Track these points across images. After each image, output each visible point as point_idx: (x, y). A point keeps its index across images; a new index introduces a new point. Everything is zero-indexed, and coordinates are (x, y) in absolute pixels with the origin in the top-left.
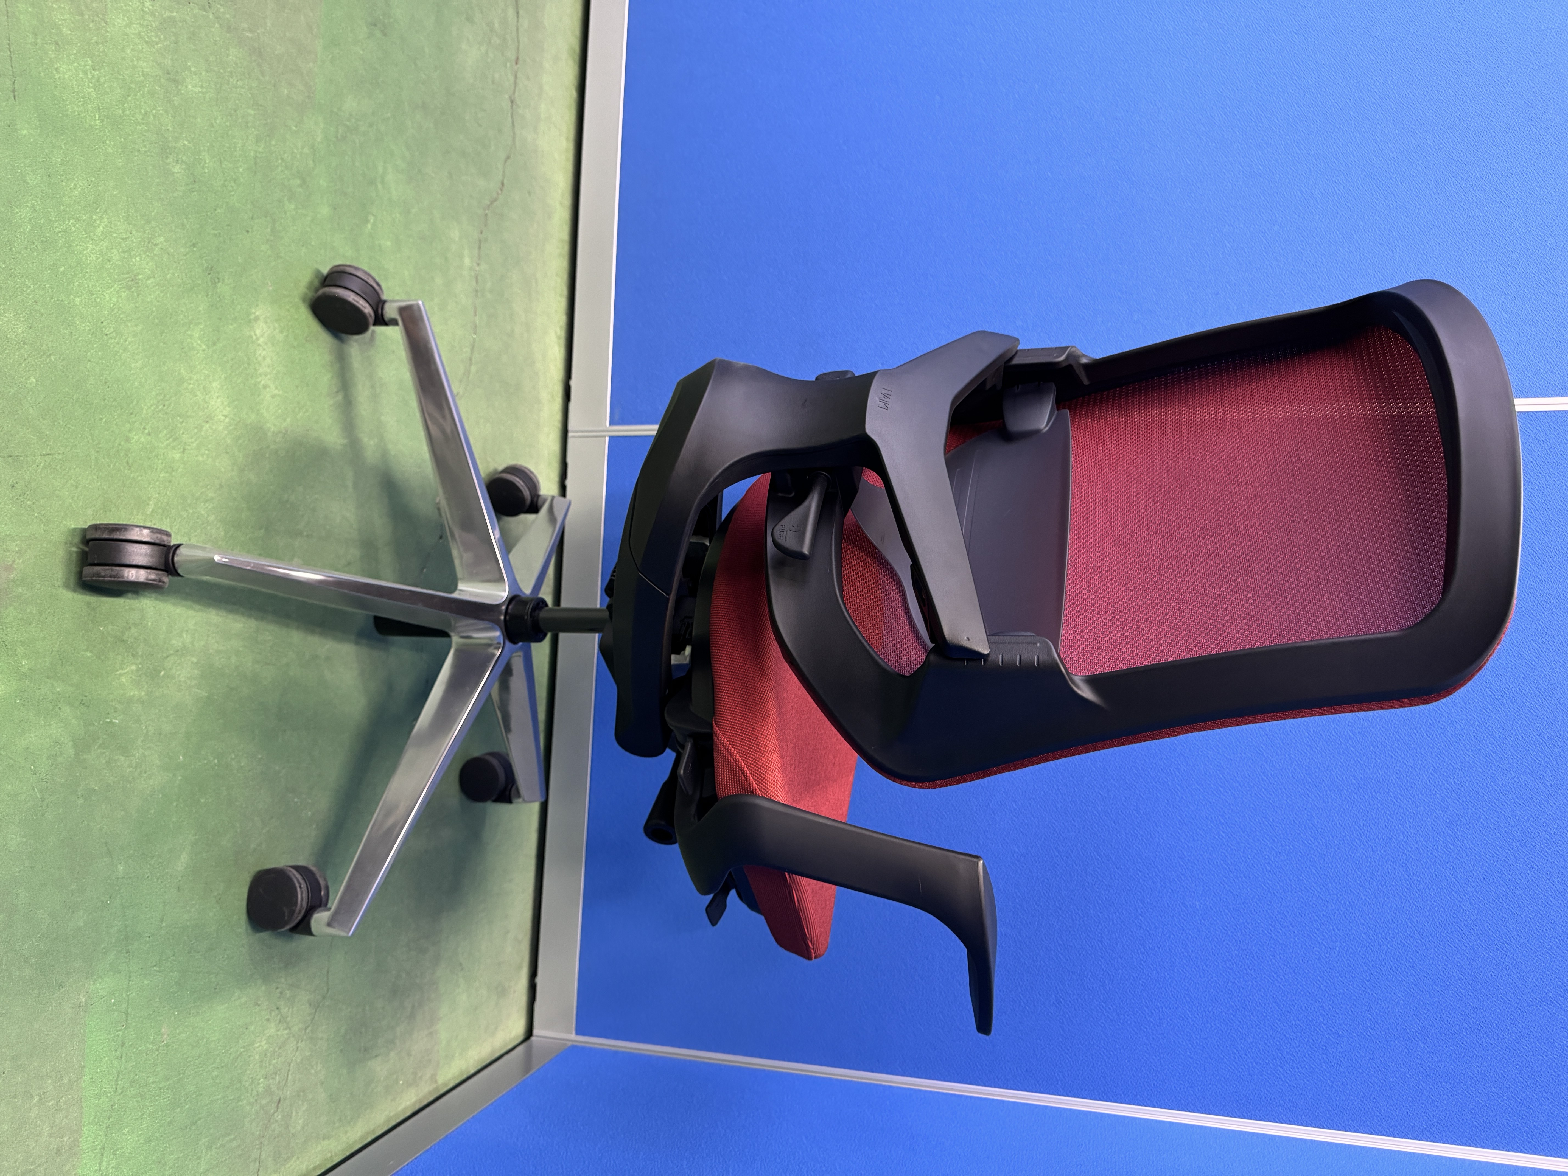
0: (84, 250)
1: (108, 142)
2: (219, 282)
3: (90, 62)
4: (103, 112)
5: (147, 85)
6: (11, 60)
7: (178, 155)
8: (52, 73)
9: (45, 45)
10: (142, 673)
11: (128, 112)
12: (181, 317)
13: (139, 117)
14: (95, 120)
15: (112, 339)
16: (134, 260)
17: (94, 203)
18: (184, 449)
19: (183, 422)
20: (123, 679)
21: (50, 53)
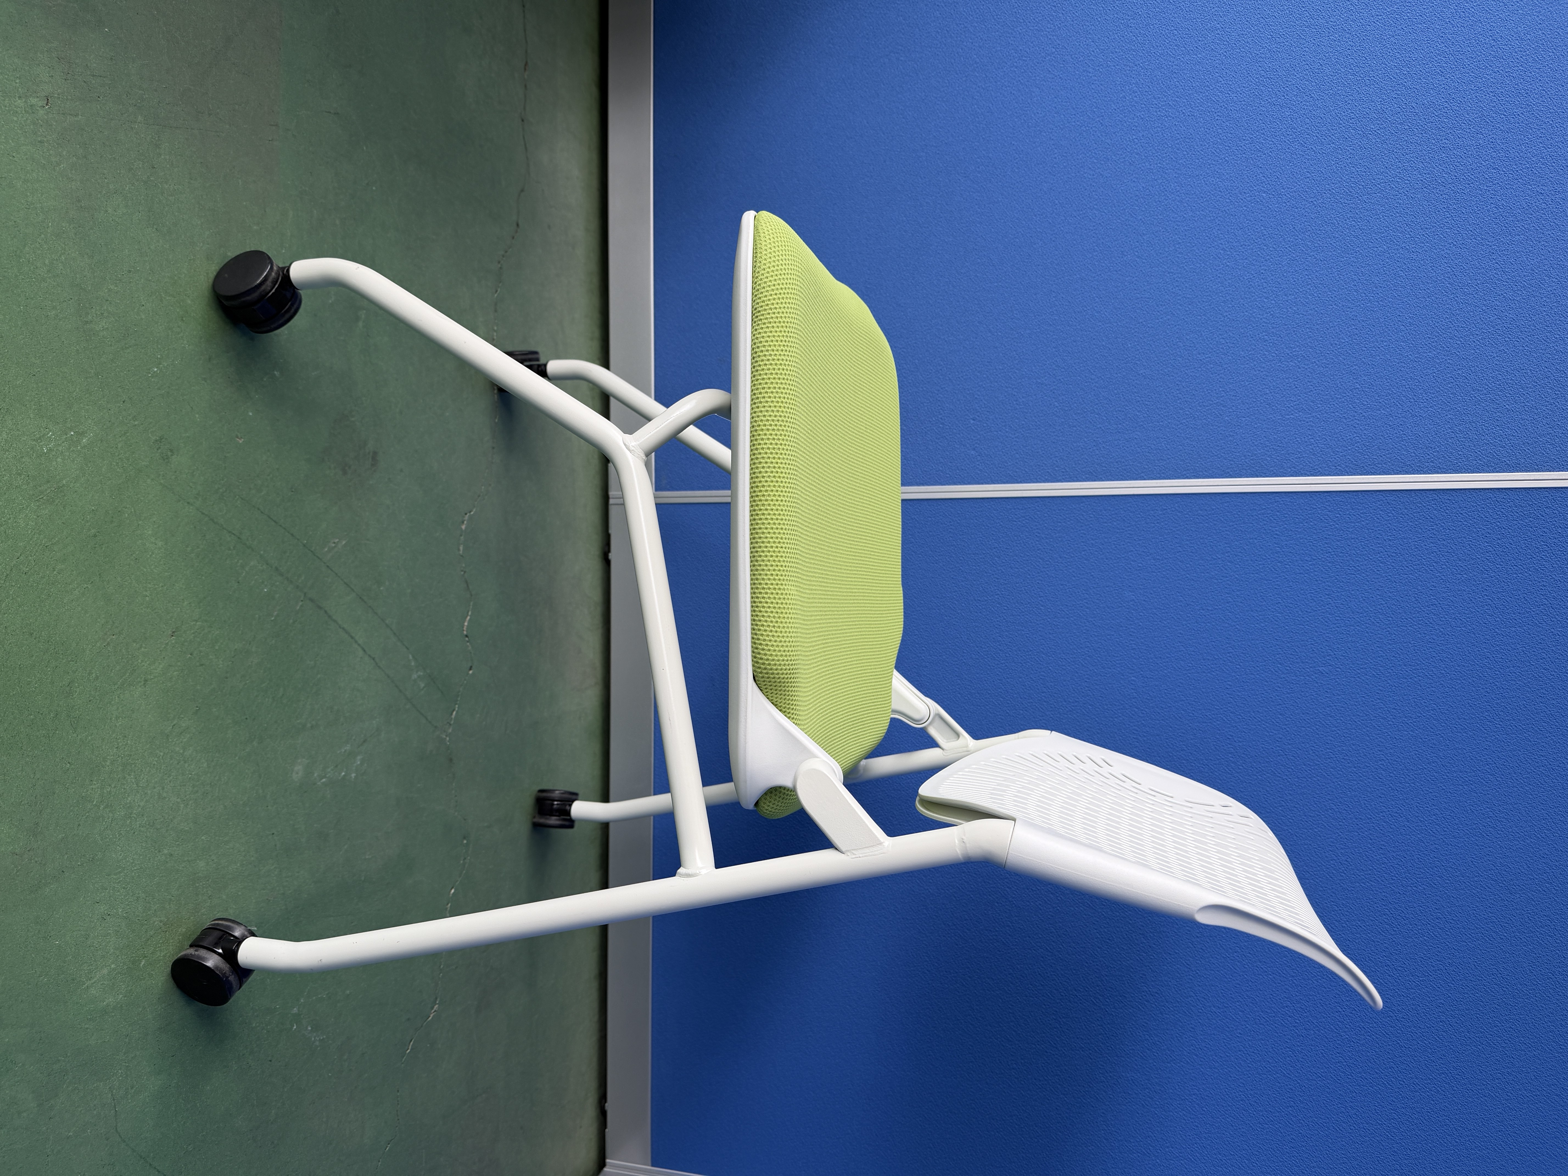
2: (172, 455)
10: (116, 974)
12: (127, 515)
16: (54, 463)
18: (146, 681)
19: (141, 647)
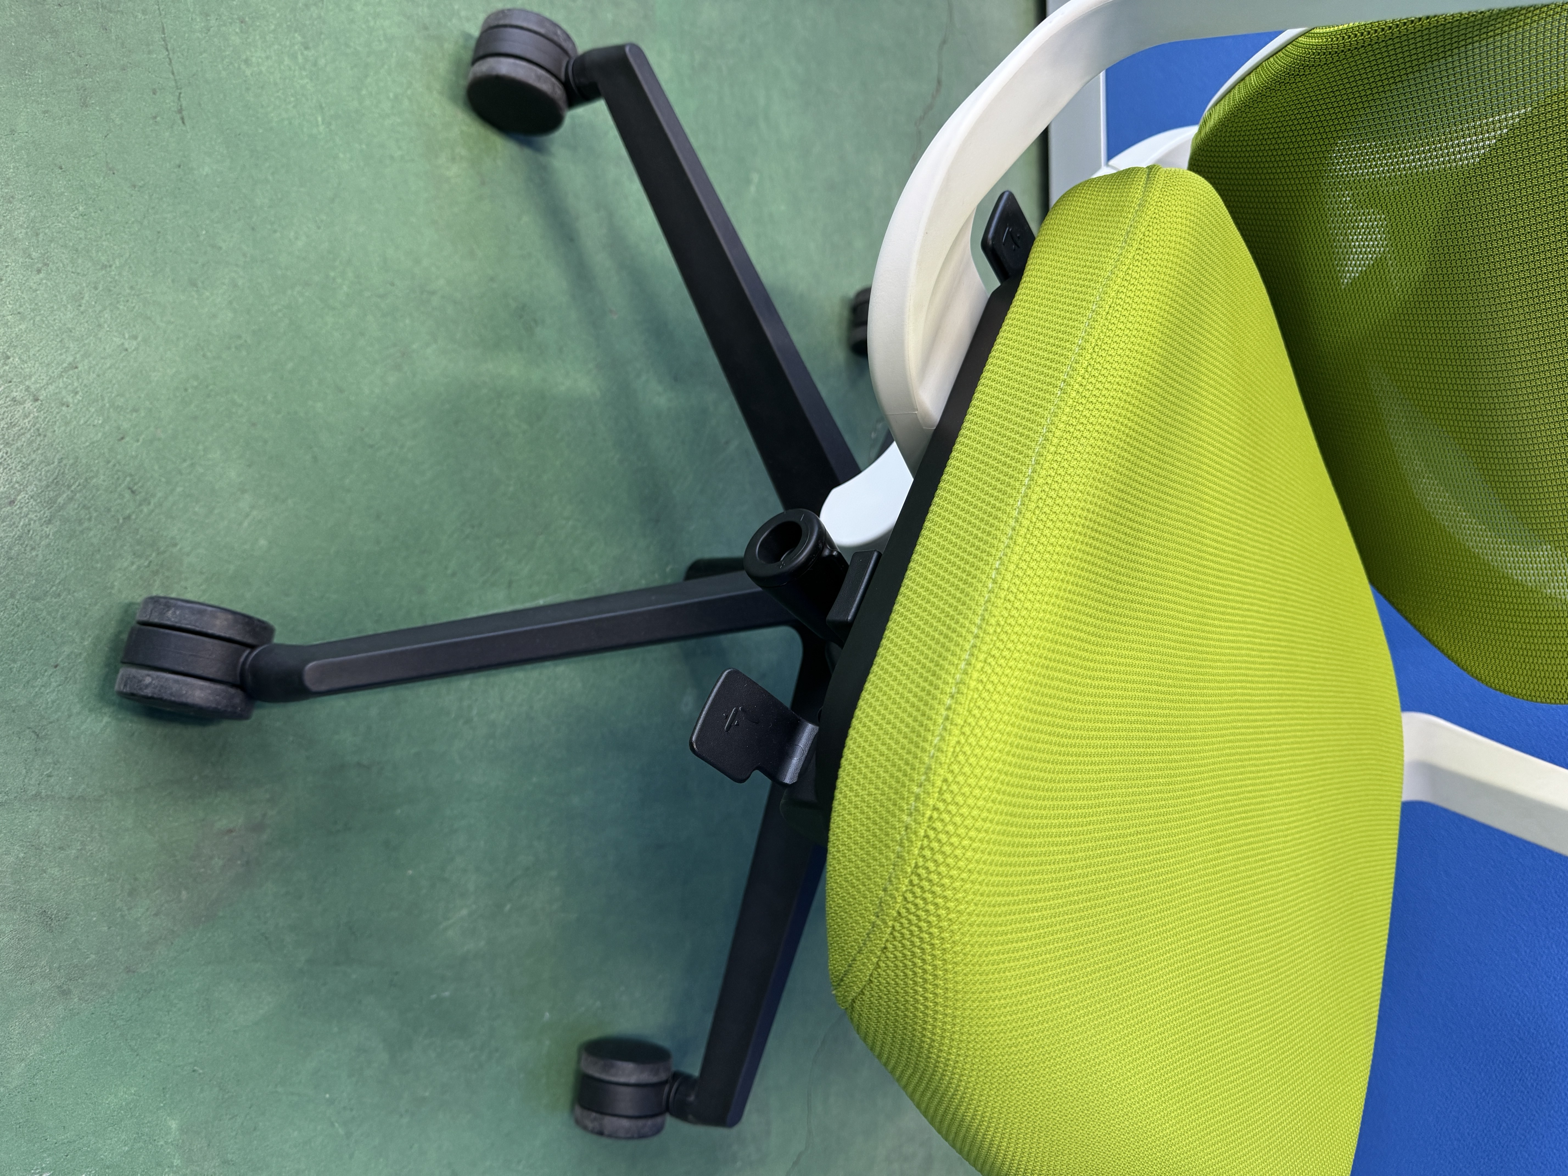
1: (341, 155)
3: (299, 38)
4: (329, 110)
5: (394, 54)
6: (170, 63)
8: (239, 68)
9: (224, 28)
11: (367, 102)
13: (387, 106)
14: (318, 126)
20: (450, 933)
21: (233, 38)
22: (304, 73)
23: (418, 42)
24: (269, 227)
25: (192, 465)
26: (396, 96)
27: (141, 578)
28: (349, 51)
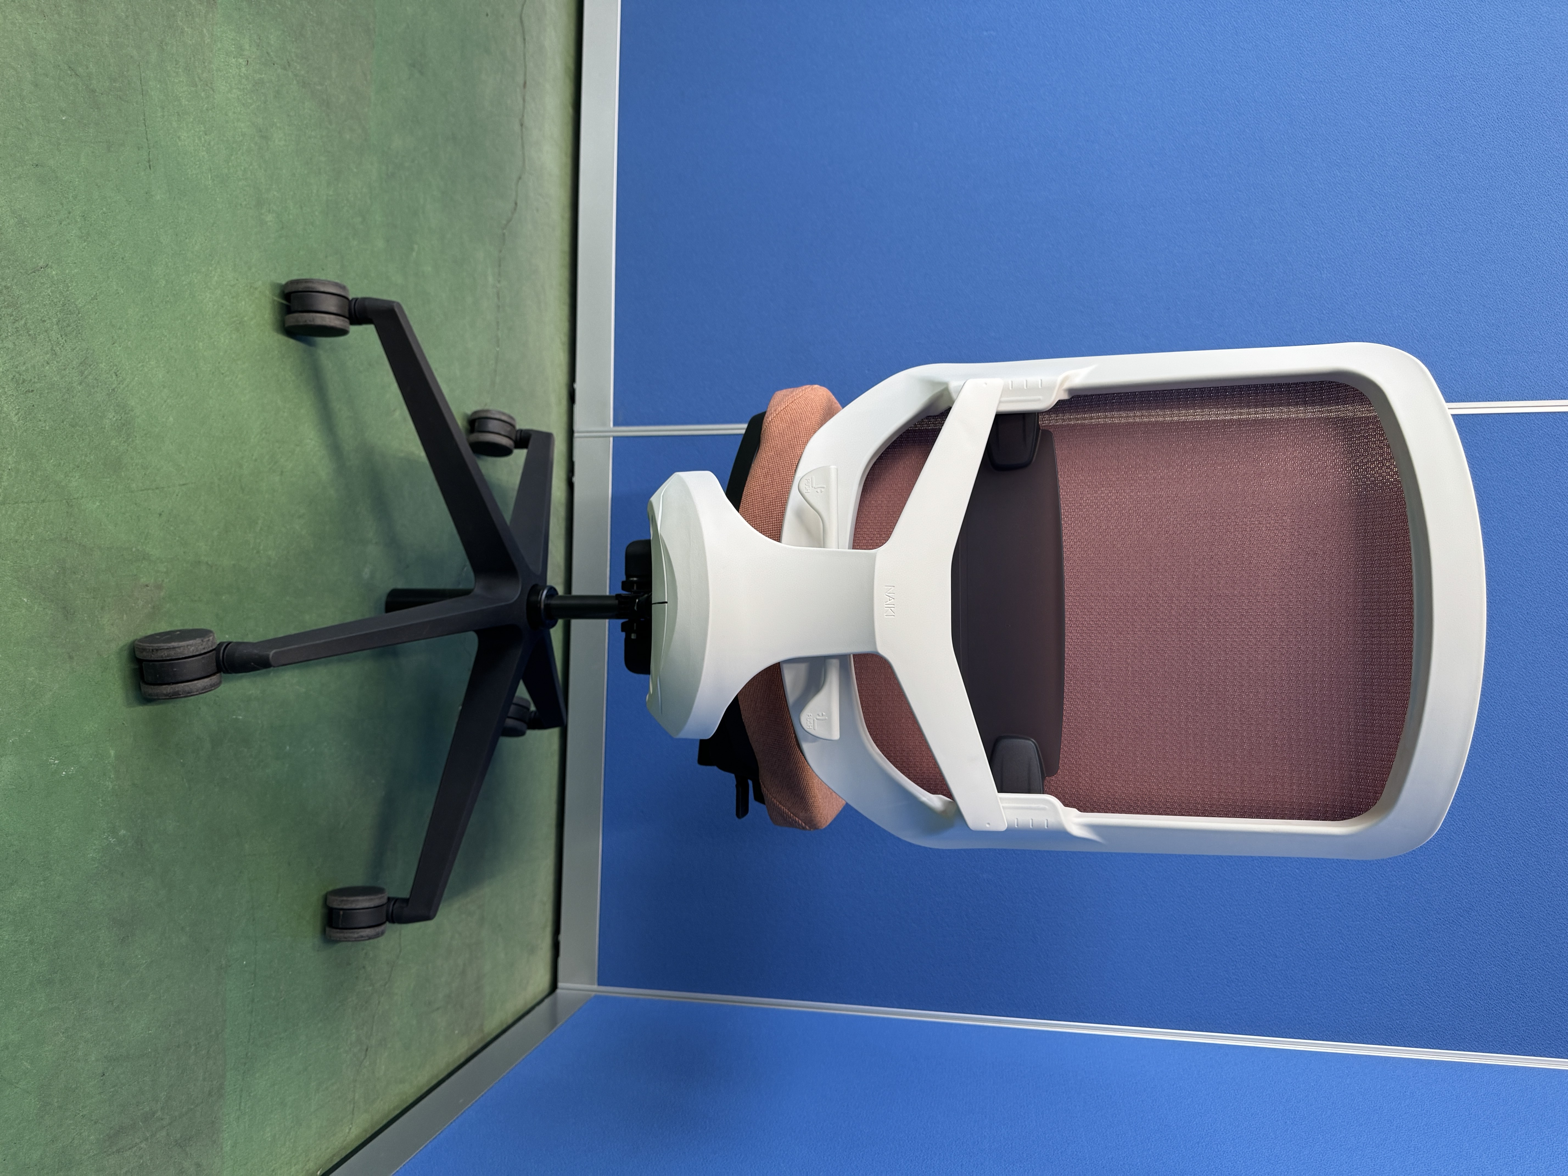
0: (204, 299)
1: (218, 199)
3: (203, 129)
4: (214, 172)
5: (245, 144)
6: (146, 134)
7: (270, 205)
8: (176, 141)
9: (170, 117)
11: (231, 171)
13: (240, 173)
14: (208, 180)
15: (226, 376)
17: (210, 255)
21: (174, 123)
22: (204, 149)
23: (257, 138)
24: (184, 235)
25: (142, 366)
26: (245, 169)
27: (118, 426)
28: (225, 139)
